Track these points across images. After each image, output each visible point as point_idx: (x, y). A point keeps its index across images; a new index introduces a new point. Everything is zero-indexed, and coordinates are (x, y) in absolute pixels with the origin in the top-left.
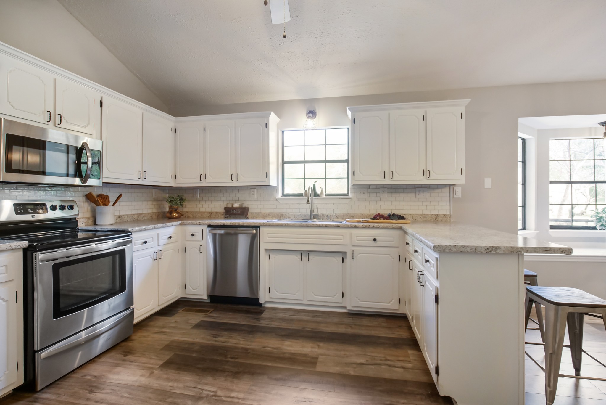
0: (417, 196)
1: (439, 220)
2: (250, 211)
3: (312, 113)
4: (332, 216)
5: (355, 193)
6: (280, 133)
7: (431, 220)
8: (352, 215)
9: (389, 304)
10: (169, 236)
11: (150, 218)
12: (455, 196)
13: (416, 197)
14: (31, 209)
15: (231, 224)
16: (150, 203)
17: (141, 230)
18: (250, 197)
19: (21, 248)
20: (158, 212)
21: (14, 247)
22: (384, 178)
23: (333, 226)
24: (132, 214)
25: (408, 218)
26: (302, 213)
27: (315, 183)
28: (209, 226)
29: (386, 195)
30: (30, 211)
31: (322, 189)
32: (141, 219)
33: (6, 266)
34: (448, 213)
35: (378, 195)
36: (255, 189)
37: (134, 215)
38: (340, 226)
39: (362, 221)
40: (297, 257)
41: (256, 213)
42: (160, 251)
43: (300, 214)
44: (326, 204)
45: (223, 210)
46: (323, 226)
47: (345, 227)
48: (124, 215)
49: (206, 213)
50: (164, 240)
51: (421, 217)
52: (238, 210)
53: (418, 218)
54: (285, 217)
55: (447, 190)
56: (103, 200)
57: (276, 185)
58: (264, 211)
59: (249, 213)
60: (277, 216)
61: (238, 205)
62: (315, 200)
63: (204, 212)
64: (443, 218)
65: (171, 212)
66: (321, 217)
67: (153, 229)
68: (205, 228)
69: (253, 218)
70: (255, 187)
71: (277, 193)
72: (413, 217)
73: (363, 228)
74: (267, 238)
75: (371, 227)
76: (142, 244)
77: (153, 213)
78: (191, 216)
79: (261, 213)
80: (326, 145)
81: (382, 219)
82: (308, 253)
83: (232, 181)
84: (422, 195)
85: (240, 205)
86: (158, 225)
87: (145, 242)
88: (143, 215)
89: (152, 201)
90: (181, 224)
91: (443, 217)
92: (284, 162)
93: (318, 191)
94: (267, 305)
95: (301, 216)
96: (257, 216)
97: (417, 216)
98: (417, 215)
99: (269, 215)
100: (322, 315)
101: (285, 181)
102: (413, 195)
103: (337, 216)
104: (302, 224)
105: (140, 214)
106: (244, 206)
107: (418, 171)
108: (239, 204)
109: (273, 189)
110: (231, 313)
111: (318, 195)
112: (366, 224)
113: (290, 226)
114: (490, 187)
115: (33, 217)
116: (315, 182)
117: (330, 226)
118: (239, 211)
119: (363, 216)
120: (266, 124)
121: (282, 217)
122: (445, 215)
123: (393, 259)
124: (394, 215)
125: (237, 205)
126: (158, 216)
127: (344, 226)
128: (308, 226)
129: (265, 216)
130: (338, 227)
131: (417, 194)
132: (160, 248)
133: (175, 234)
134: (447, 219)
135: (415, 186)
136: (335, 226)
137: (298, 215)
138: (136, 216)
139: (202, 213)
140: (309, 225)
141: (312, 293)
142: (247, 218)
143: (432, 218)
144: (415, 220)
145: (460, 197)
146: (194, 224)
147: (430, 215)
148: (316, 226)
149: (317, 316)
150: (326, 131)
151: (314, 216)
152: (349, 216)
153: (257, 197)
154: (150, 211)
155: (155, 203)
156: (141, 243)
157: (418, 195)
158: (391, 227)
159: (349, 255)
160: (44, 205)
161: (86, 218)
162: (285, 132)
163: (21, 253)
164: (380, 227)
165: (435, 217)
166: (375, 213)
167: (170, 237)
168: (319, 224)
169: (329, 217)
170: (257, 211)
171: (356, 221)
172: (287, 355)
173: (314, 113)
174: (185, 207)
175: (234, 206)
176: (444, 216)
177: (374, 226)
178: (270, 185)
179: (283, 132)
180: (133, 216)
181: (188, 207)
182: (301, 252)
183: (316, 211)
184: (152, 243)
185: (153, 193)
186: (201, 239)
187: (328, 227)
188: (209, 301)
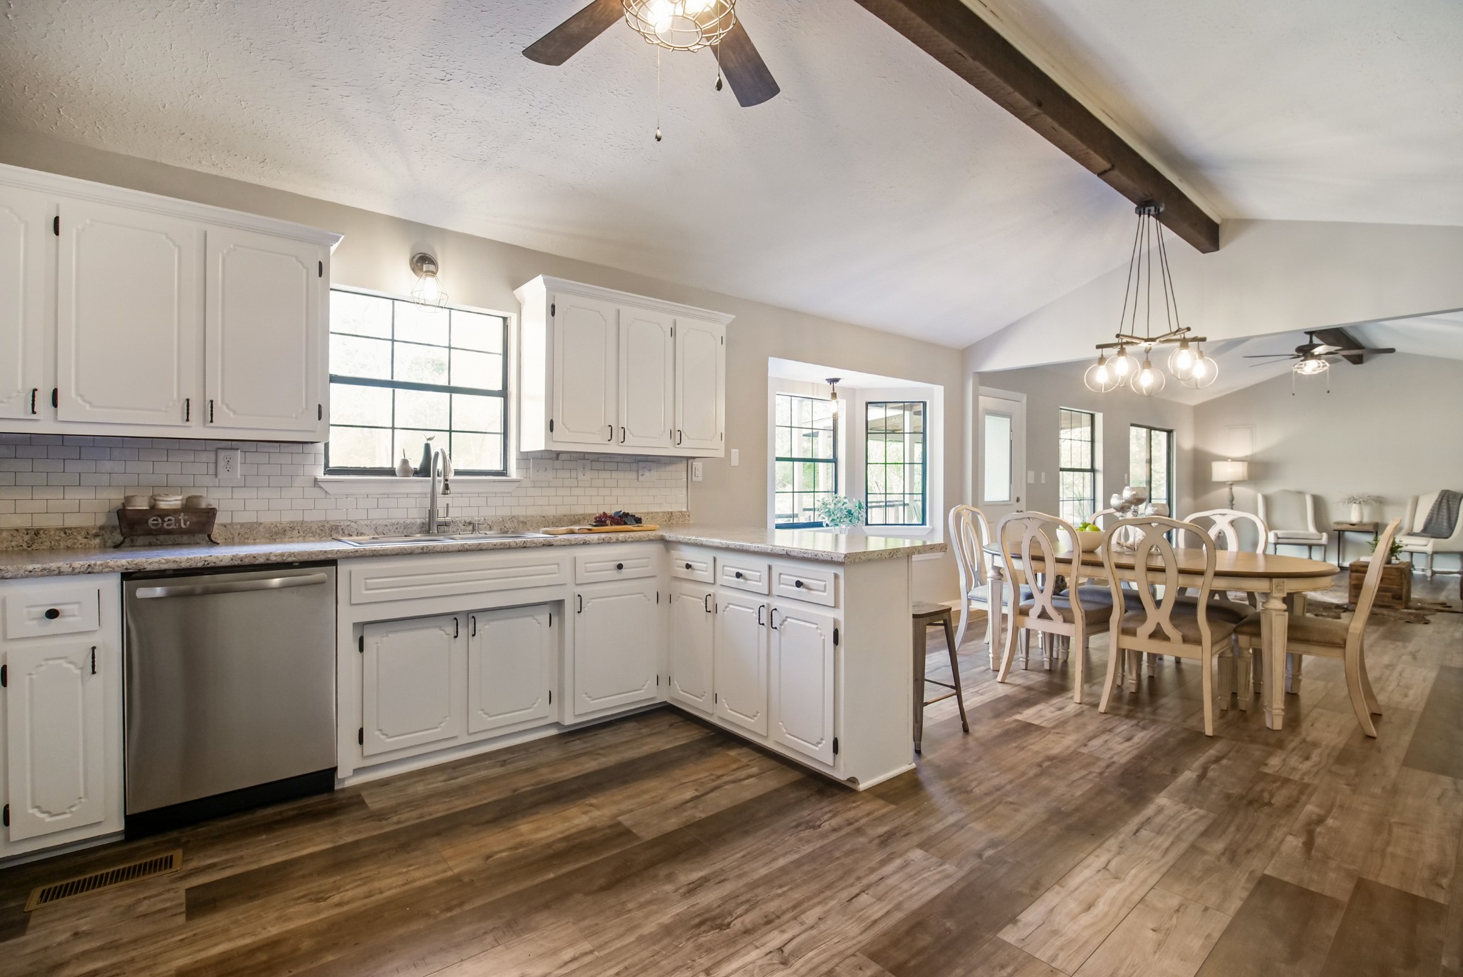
1: (674, 522)
2: (220, 519)
3: (423, 262)
5: (527, 469)
8: (522, 519)
9: (643, 691)
12: (694, 479)
13: (638, 479)
18: (216, 475)
22: (609, 440)
23: (539, 545)
27: (429, 442)
28: (129, 575)
34: (685, 510)
35: (574, 474)
36: (238, 449)
38: (555, 544)
39: (577, 531)
40: (442, 632)
41: (242, 525)
44: (460, 495)
47: (564, 545)
52: (182, 517)
54: (346, 532)
55: (683, 466)
58: (268, 518)
59: (216, 527)
60: (318, 531)
61: (179, 502)
64: (680, 518)
68: (111, 582)
69: (230, 542)
70: (233, 443)
71: (313, 464)
73: (599, 543)
75: (614, 540)
79: (258, 523)
80: (450, 348)
82: (472, 615)
83: (191, 424)
84: (650, 476)
85: (181, 500)
91: (678, 516)
94: (352, 781)
96: (248, 533)
99: (292, 528)
100: (514, 756)
102: (633, 475)
104: (466, 546)
107: (663, 430)
108: (180, 498)
109: (304, 452)
114: (737, 464)
116: (428, 440)
117: (533, 545)
118: (181, 522)
120: (321, 265)
121: (338, 532)
123: (649, 600)
124: (626, 515)
125: (172, 501)
128: (481, 550)
129: (276, 533)
130: (550, 546)
131: (640, 473)
134: (685, 519)
136: (544, 545)
140: (484, 548)
141: (481, 712)
142: (214, 543)
143: (664, 519)
145: (701, 480)
146: (60, 574)
147: (661, 514)
148: (502, 546)
149: (507, 761)
150: (450, 312)
152: (516, 521)
153: (241, 476)
157: (642, 475)
158: (647, 539)
159: (569, 609)
164: (629, 540)
165: (669, 516)
166: (598, 511)
170: (242, 518)
171: (566, 532)
172: (562, 845)
173: (431, 262)
175: (163, 505)
176: (681, 514)
177: (618, 540)
182: (454, 617)
186: (97, 627)
187: (529, 547)
188: (120, 838)
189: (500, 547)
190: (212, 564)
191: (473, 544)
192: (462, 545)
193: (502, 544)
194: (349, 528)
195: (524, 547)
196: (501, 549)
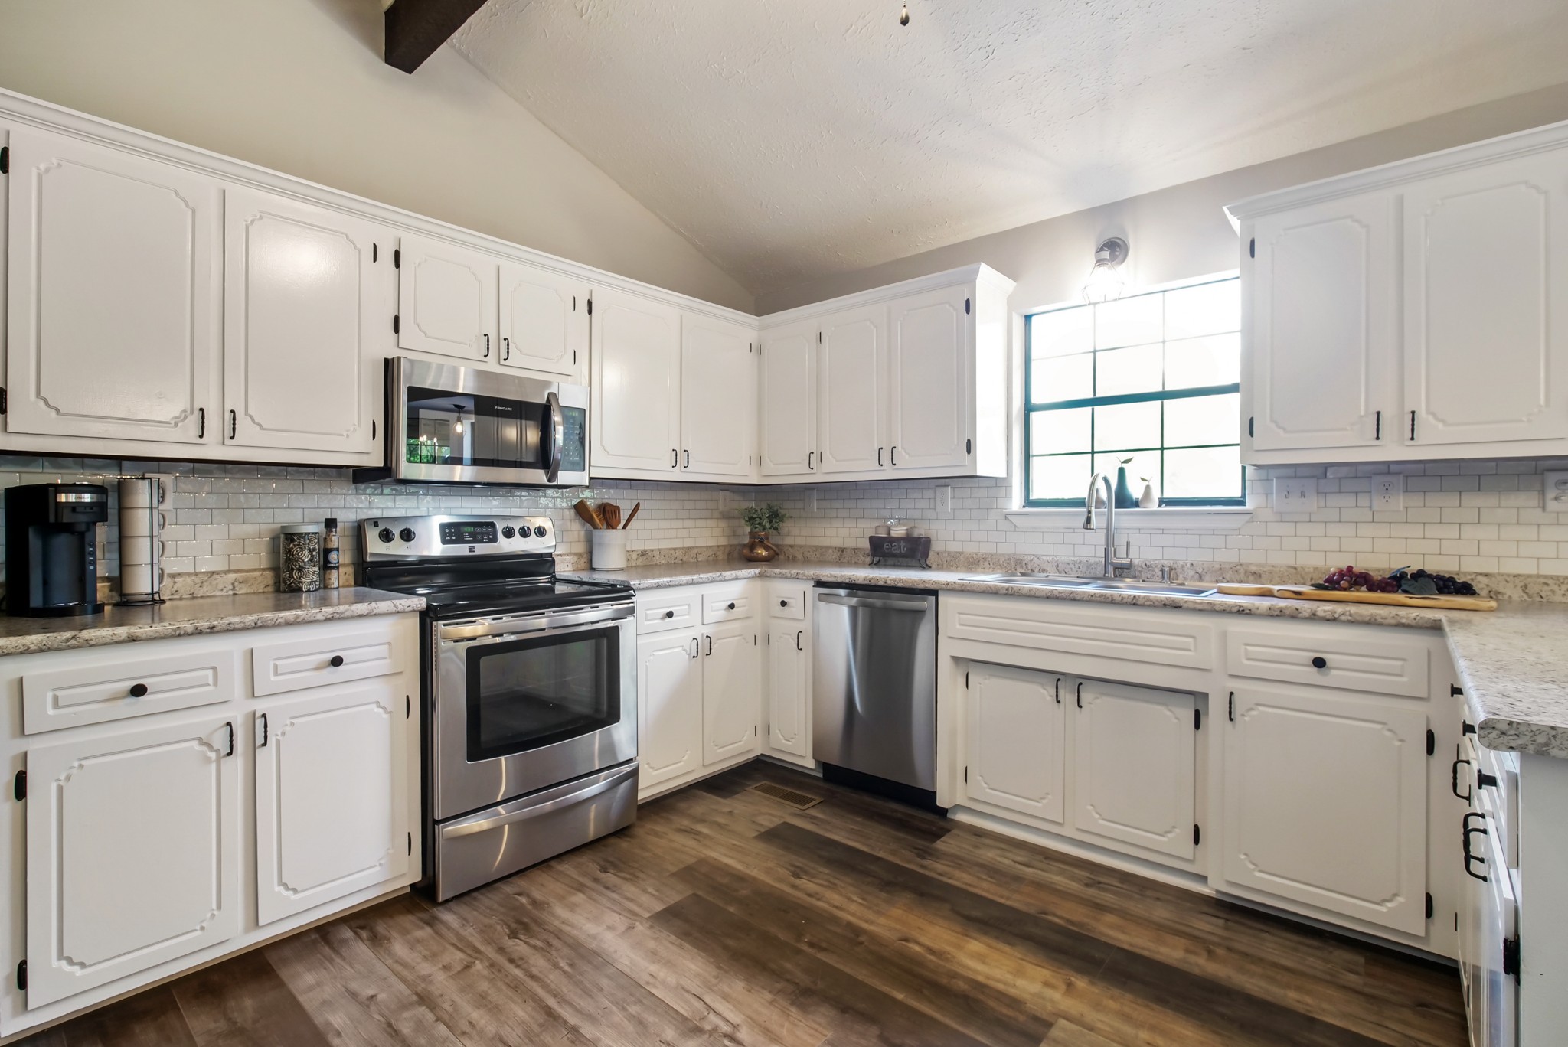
0: (1552, 505)
2: (936, 547)
3: (1113, 249)
4: (1179, 571)
5: (1268, 494)
6: (1018, 324)
8: (1253, 568)
9: (1383, 909)
10: (730, 603)
11: (711, 558)
14: (470, 534)
16: (712, 523)
17: (659, 587)
18: (935, 509)
19: (414, 611)
20: (731, 546)
21: (400, 608)
22: (1378, 438)
23: (1156, 603)
24: (670, 549)
25: (1501, 589)
26: (1081, 559)
27: (1124, 465)
28: (820, 584)
29: (1398, 502)
30: (467, 537)
31: (1147, 483)
32: (692, 560)
33: (389, 644)
35: (1363, 500)
36: (948, 486)
37: (675, 549)
38: (1185, 605)
39: (1276, 594)
40: (1045, 692)
41: (949, 553)
42: (707, 636)
43: (1076, 559)
44: (1161, 532)
45: (865, 544)
46: (1125, 600)
47: (1200, 610)
48: (652, 550)
49: (830, 551)
50: (716, 611)
52: (902, 544)
53: (1553, 592)
56: (608, 515)
57: (1004, 475)
58: (971, 549)
59: (931, 553)
60: (1005, 565)
61: (904, 532)
62: (1123, 518)
63: (828, 548)
65: (752, 547)
66: (1141, 572)
67: (687, 584)
68: (809, 587)
70: (947, 480)
71: (1008, 496)
72: (1526, 586)
73: (1272, 616)
74: (958, 626)
75: (1306, 614)
76: (663, 618)
77: (718, 546)
78: (800, 556)
79: (962, 553)
81: (1364, 588)
82: (1079, 682)
83: (882, 468)
85: (907, 530)
86: (702, 576)
87: (670, 615)
88: (696, 551)
89: (718, 519)
90: (761, 576)
92: (1029, 408)
93: (1135, 490)
94: (962, 817)
95: (1077, 566)
96: (952, 562)
97: (1547, 584)
98: (1549, 581)
99: (985, 559)
101: (1034, 461)
102: (1528, 500)
103: (1200, 571)
104: (1056, 593)
105: (689, 549)
106: (916, 534)
107: (1542, 401)
108: (905, 528)
109: (998, 484)
111: (1136, 504)
112: (1282, 603)
113: (1019, 596)
115: (471, 549)
116: (1122, 463)
117: (1148, 603)
118: (903, 548)
119: (1295, 573)
120: (968, 301)
121: (1022, 567)
124: (1420, 574)
125: (899, 531)
126: (729, 554)
127: (1200, 607)
128: (1074, 600)
129: (973, 563)
130: (1176, 607)
132: (707, 631)
133: (746, 598)
135: (1540, 463)
136: (1165, 605)
137: (1068, 564)
138: (679, 553)
139: (822, 550)
140: (1078, 597)
141: (1090, 808)
142: (927, 567)
144: (1539, 599)
146: (786, 577)
148: (1102, 599)
150: (1164, 295)
151: (1115, 569)
152: (1242, 571)
153: (953, 510)
154: (712, 542)
155: (723, 524)
156: (661, 616)
157: (1556, 499)
158: (1393, 622)
159: (1216, 709)
160: (493, 525)
161: (575, 554)
162: (1033, 318)
163: (415, 621)
164: (1343, 618)
166: (1336, 563)
167: (732, 606)
168: (1112, 595)
169: (1168, 574)
170: (954, 547)
171: (1258, 592)
173: (1118, 245)
174: (788, 534)
175: (894, 534)
177: (1314, 614)
178: (978, 474)
179: (1028, 318)
180: (673, 552)
181: (796, 534)
182: (1059, 678)
183: (1122, 552)
184: (687, 617)
185: (718, 501)
186: (802, 617)
188: (821, 775)
189: (1098, 599)
190: (853, 582)
191: (1064, 592)
192: (1051, 591)
193: (1101, 595)
194: (1032, 563)
195: (1134, 604)
196: (1100, 602)
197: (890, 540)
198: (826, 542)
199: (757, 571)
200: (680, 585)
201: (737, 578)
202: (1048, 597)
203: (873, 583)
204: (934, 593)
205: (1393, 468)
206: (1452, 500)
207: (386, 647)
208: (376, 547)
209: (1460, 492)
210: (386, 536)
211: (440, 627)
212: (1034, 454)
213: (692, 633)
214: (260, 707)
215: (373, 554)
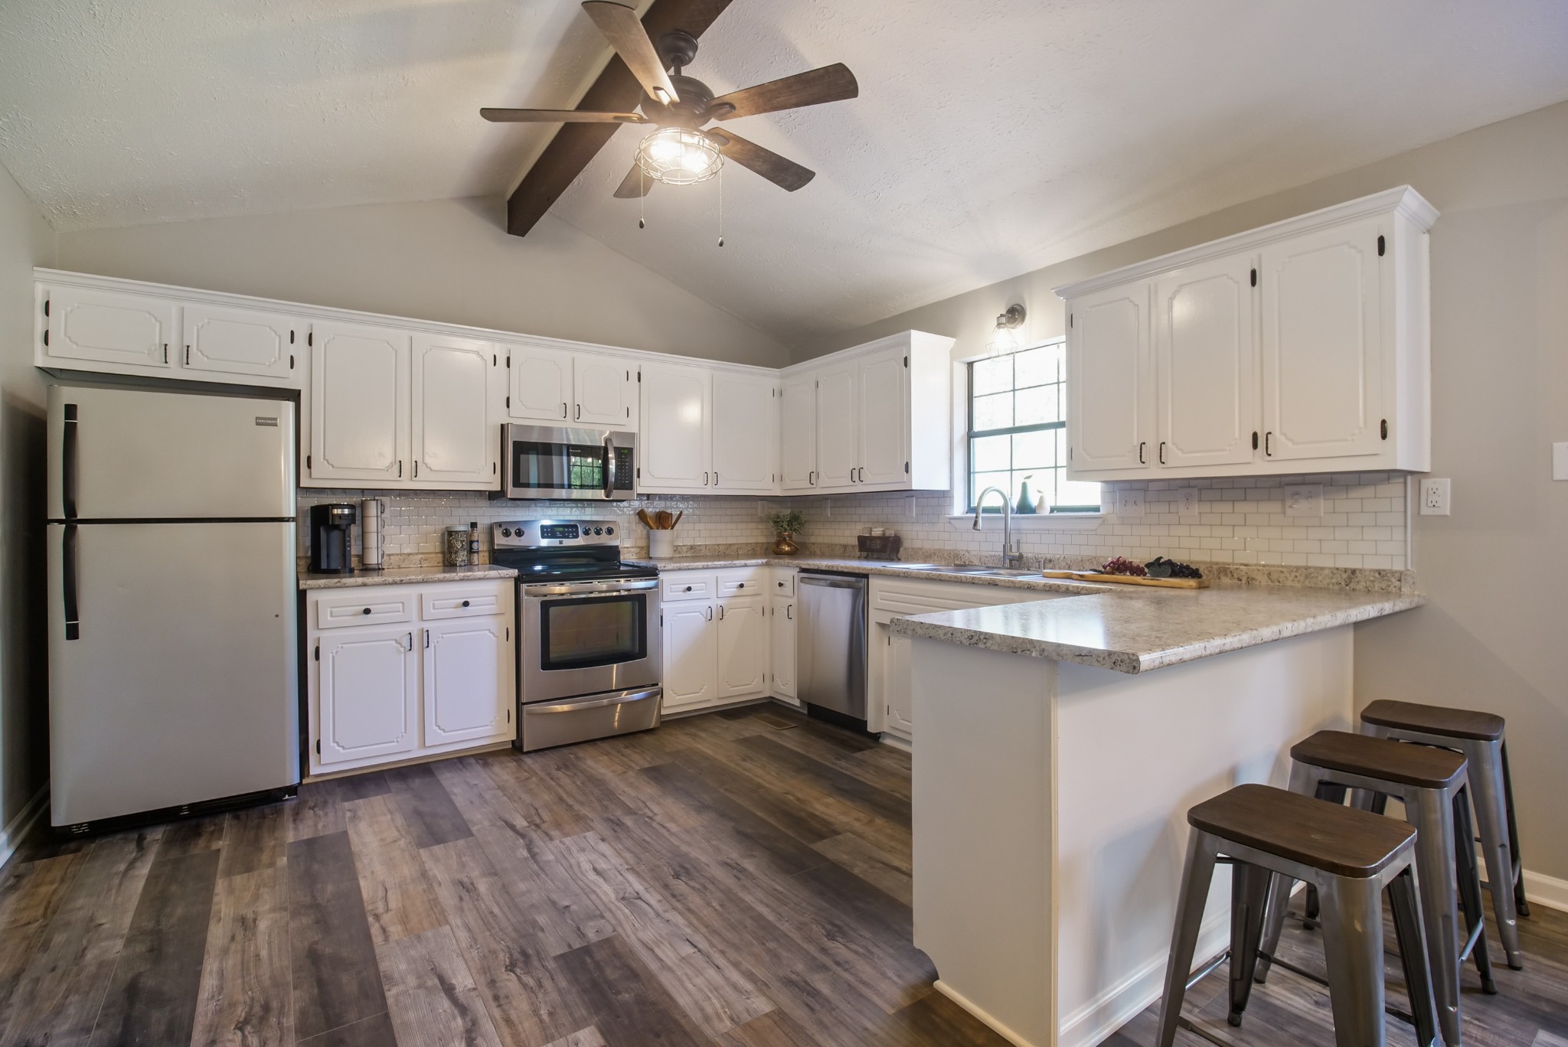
0: (1290, 511)
1: (1361, 586)
2: (907, 544)
3: (1015, 314)
5: (1114, 503)
6: (961, 372)
7: (1331, 586)
10: (740, 583)
11: (750, 552)
12: (1425, 511)
13: (1284, 513)
14: (560, 532)
15: (827, 569)
16: (753, 525)
17: (680, 569)
18: (905, 515)
19: (510, 577)
20: (768, 543)
21: (502, 575)
22: (1142, 463)
24: (714, 545)
26: (996, 553)
27: (1026, 481)
28: (803, 570)
29: (1196, 508)
30: (558, 534)
31: (1041, 494)
32: (732, 553)
33: (496, 596)
34: (1398, 566)
35: (1173, 508)
36: (913, 497)
37: (718, 545)
38: (1000, 584)
39: (1073, 577)
41: (913, 549)
42: (720, 606)
43: (993, 553)
44: (1047, 532)
45: (855, 542)
46: (968, 580)
48: (700, 545)
49: (838, 547)
50: (729, 588)
51: (1296, 577)
52: (880, 541)
53: (1287, 578)
55: (1394, 489)
57: (945, 487)
58: (928, 546)
59: (901, 549)
60: (948, 557)
61: (881, 532)
62: (1026, 522)
63: (836, 545)
64: (1373, 581)
65: (778, 544)
67: (703, 568)
68: (794, 572)
69: (907, 560)
71: (951, 505)
72: (1271, 574)
74: (879, 600)
76: (684, 591)
77: (757, 543)
78: (818, 552)
79: (920, 549)
80: (1058, 383)
81: (1125, 573)
83: (853, 484)
84: (1301, 507)
86: (715, 563)
87: (689, 589)
88: (736, 546)
89: (757, 522)
90: (767, 564)
91: (1372, 579)
92: (970, 435)
93: (1034, 500)
94: (887, 741)
95: (992, 559)
96: (913, 555)
97: (1282, 572)
98: (1284, 570)
99: (935, 554)
101: (974, 477)
102: (1275, 507)
105: (730, 545)
106: (887, 534)
107: (1237, 437)
108: (882, 529)
109: (945, 496)
110: (813, 738)
111: (1033, 511)
115: (561, 542)
116: (1027, 478)
117: (980, 582)
118: (878, 545)
120: (906, 359)
122: (1380, 574)
124: (1167, 563)
125: (877, 532)
126: (767, 549)
127: (1007, 585)
129: (926, 557)
130: (995, 585)
131: (1288, 503)
132: (720, 602)
133: (755, 580)
134: (1389, 586)
137: (987, 557)
138: (721, 548)
139: (831, 546)
142: (899, 560)
143: (1334, 581)
145: (1448, 513)
146: (782, 566)
147: (1326, 572)
153: (916, 515)
154: (751, 540)
155: (761, 526)
156: (682, 590)
157: (1291, 507)
160: (576, 526)
161: (638, 547)
162: (974, 364)
163: (512, 584)
165: (1345, 576)
167: (742, 586)
168: (961, 577)
170: (918, 544)
171: (1064, 576)
173: (1017, 311)
174: (812, 535)
175: (874, 534)
176: (1377, 575)
178: (913, 488)
179: (970, 365)
180: (717, 547)
181: (823, 534)
183: (1014, 547)
184: (703, 591)
185: (757, 508)
186: (791, 594)
187: (976, 584)
188: (806, 712)
193: (955, 577)
194: (964, 557)
195: (973, 583)
196: (955, 582)
197: (871, 538)
198: (835, 541)
199: (764, 561)
200: (698, 569)
201: (746, 566)
202: (927, 579)
203: (830, 569)
204: (866, 576)
205: (1192, 483)
206: (1226, 507)
207: (494, 598)
208: (500, 541)
209: (1233, 501)
210: (507, 534)
211: (524, 587)
212: (976, 471)
213: (708, 603)
214: (426, 626)
215: (498, 545)
